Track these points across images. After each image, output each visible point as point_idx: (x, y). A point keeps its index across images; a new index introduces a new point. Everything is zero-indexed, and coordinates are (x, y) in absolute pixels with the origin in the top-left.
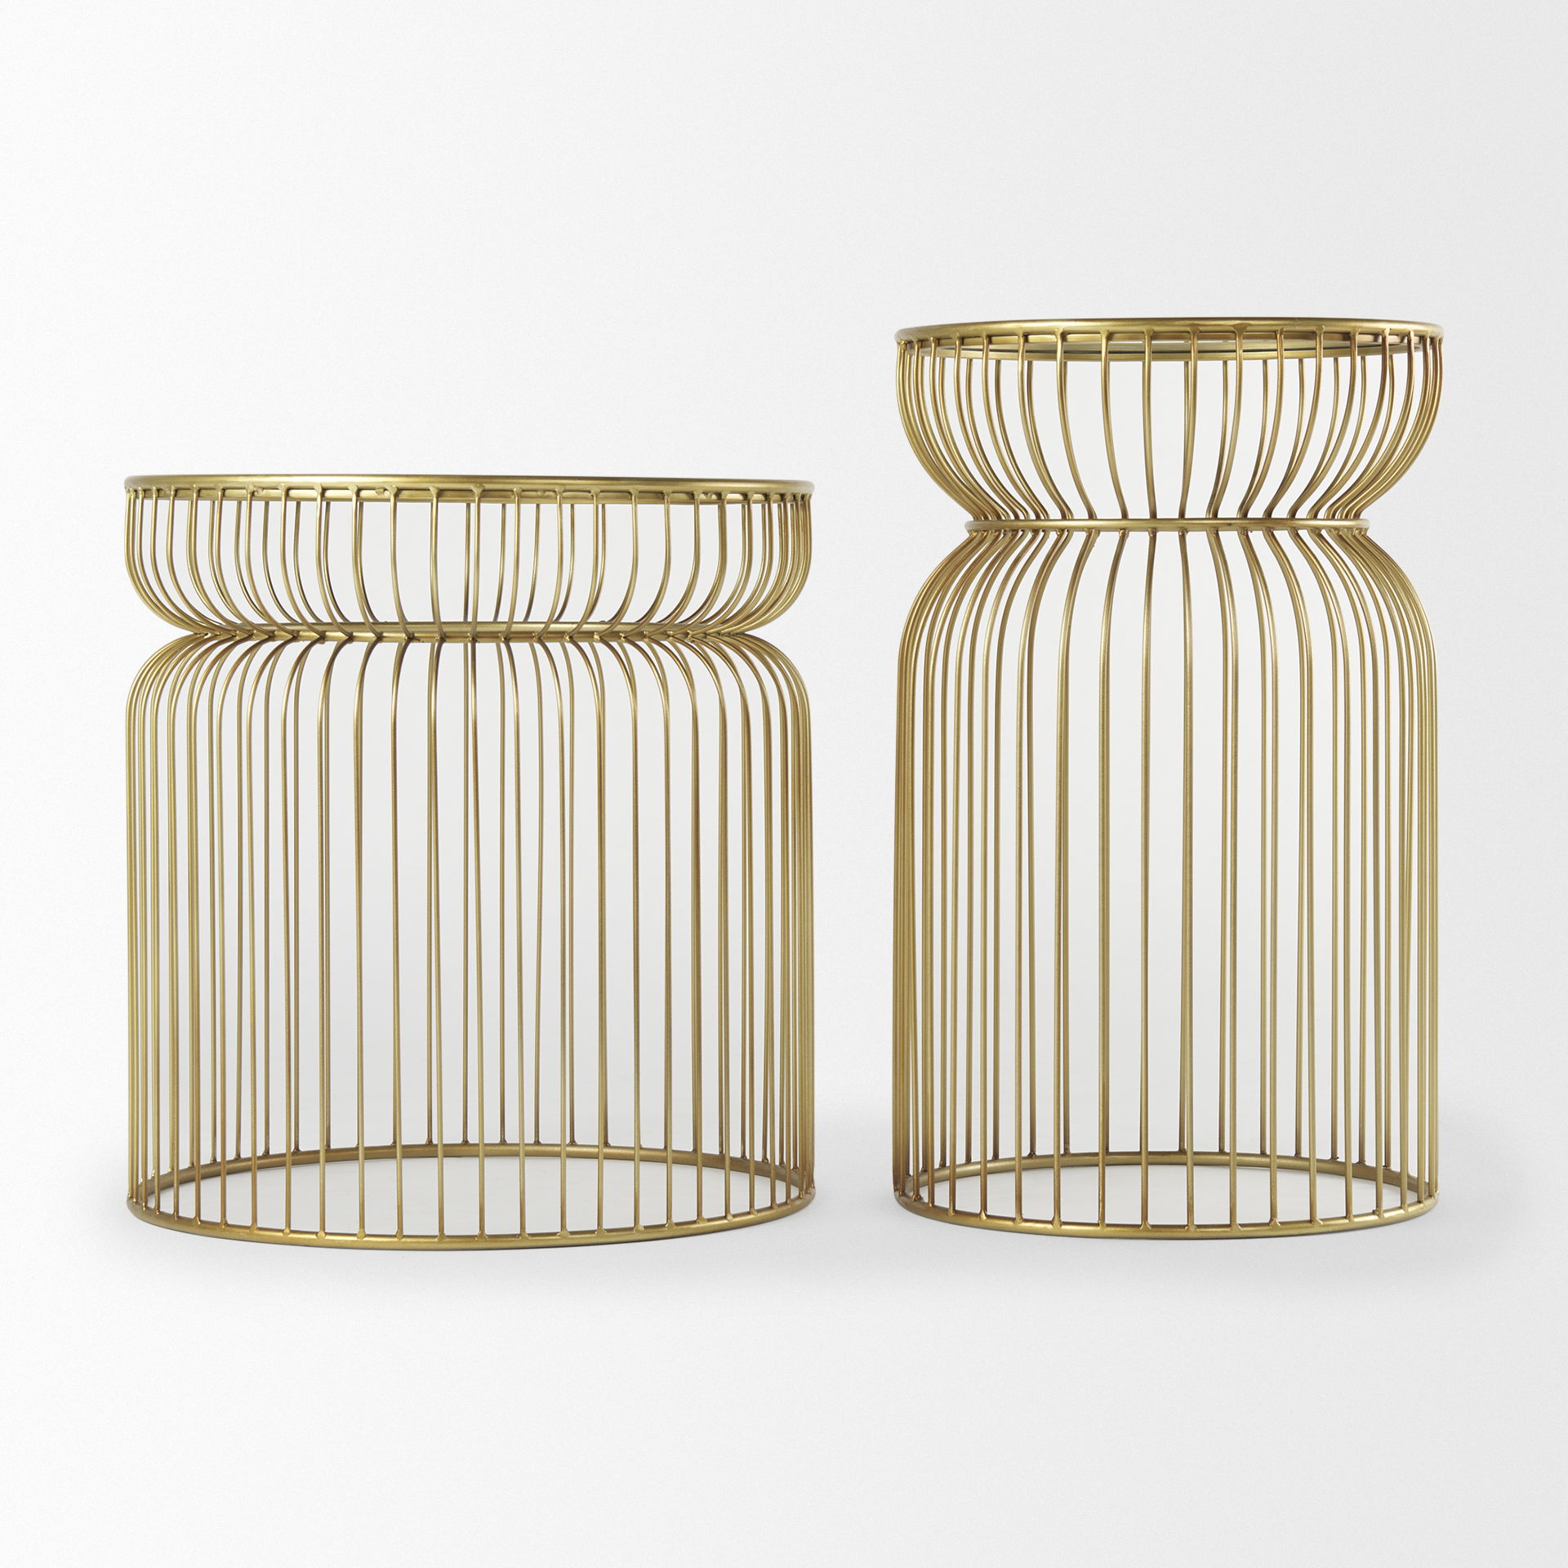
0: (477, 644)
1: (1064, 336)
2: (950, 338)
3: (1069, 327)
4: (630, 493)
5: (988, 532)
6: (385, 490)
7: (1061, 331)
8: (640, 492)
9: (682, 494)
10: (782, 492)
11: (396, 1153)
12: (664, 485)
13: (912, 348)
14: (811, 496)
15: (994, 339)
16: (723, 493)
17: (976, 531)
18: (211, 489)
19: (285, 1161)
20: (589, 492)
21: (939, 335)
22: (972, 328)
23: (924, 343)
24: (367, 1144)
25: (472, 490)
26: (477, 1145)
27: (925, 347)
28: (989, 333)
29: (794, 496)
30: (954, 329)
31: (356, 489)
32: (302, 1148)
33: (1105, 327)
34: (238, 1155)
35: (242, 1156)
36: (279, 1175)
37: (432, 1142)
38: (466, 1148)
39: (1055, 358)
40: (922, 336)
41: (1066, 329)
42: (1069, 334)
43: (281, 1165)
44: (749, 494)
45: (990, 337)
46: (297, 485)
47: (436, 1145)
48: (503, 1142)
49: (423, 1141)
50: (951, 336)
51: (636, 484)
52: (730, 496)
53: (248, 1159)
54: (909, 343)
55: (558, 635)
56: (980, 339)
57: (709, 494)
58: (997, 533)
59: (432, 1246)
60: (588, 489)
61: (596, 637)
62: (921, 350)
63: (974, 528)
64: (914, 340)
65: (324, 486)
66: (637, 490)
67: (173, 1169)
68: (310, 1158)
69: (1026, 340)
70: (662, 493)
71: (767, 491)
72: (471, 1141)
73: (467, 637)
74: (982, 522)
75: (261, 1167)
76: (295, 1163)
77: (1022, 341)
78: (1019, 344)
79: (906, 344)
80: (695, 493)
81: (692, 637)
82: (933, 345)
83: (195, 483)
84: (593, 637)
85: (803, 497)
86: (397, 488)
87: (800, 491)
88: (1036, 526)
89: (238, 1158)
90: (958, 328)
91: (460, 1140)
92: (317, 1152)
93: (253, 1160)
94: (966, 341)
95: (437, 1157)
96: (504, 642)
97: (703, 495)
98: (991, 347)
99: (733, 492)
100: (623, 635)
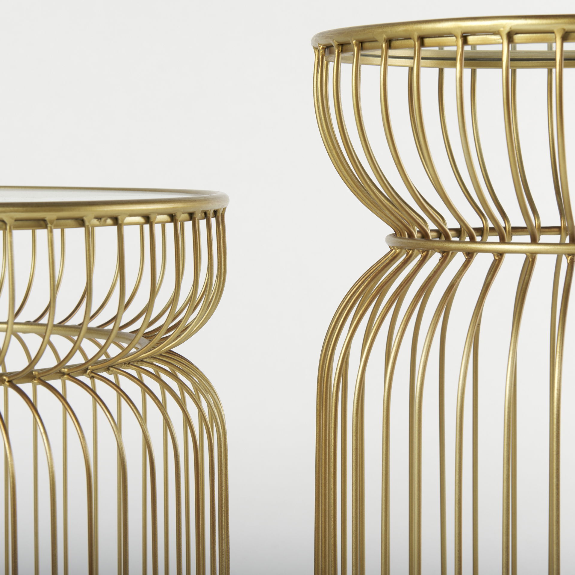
1: (510, 36)
2: (377, 41)
3: (517, 25)
4: (3, 221)
5: (413, 251)
7: (507, 30)
8: (16, 220)
10: (191, 211)
12: (45, 211)
13: (331, 53)
14: (224, 209)
15: (426, 41)
16: (119, 218)
17: (401, 248)
21: (362, 37)
22: (401, 29)
23: (344, 47)
27: (346, 51)
28: (422, 34)
29: (205, 213)
30: (380, 30)
33: (558, 26)
39: (501, 67)
40: (342, 40)
41: (513, 28)
42: (517, 33)
44: (152, 217)
45: (422, 39)
50: (377, 38)
51: (11, 212)
52: (128, 219)
54: (328, 48)
56: (411, 42)
57: (103, 220)
58: (425, 253)
62: (342, 55)
63: (398, 245)
64: (335, 44)
66: (11, 218)
69: (465, 42)
70: (44, 220)
71: (171, 212)
74: (407, 241)
77: (460, 42)
78: (457, 45)
79: (324, 49)
80: (85, 218)
81: (92, 372)
82: (356, 49)
85: (215, 213)
87: (211, 207)
88: (471, 249)
90: (385, 29)
94: (394, 43)
98: (391, 52)
99: (131, 215)
100: (7, 380)
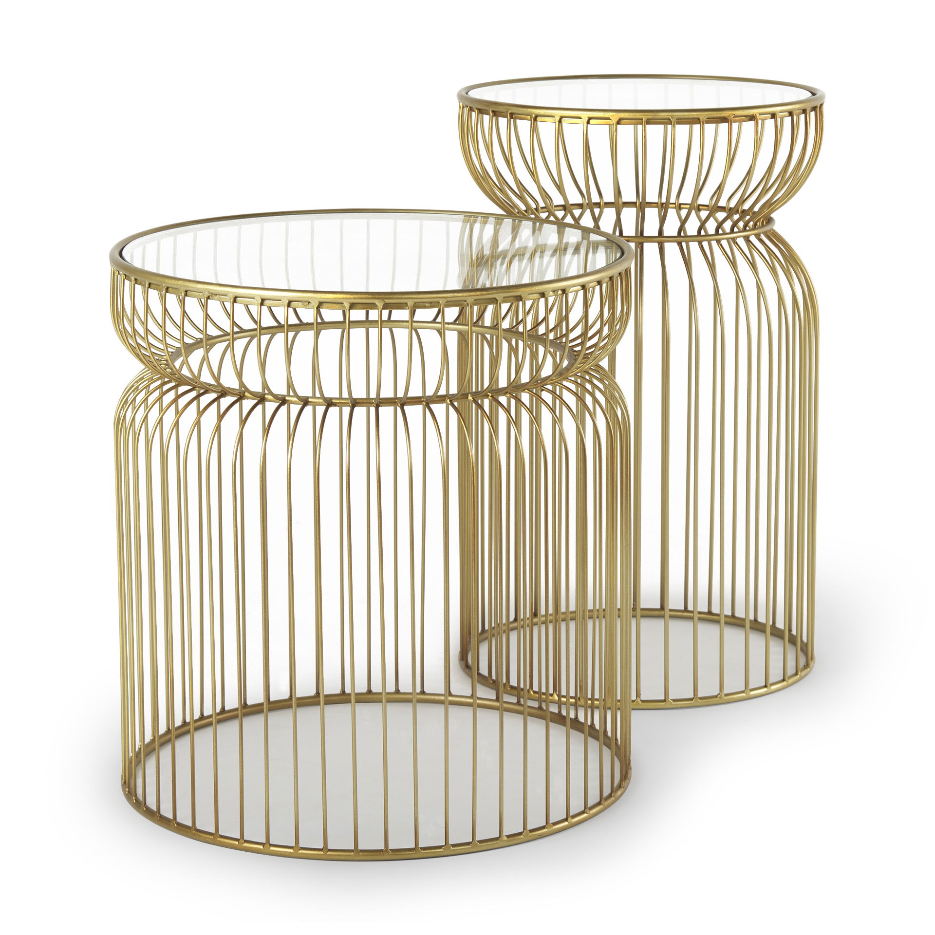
0: (380, 408)
6: (309, 303)
9: (535, 295)
11: (319, 701)
18: (176, 289)
19: (238, 714)
20: (465, 301)
24: (298, 695)
25: (375, 304)
26: (380, 694)
31: (287, 302)
32: (249, 703)
34: (202, 714)
35: (205, 714)
36: (234, 725)
37: (344, 692)
38: (370, 696)
43: (235, 717)
46: (242, 296)
47: (350, 694)
48: (397, 691)
49: (338, 691)
53: (210, 716)
55: (442, 399)
59: (349, 858)
60: (465, 300)
61: (470, 398)
65: (263, 297)
67: (154, 737)
68: (257, 709)
72: (374, 690)
73: (372, 403)
75: (219, 721)
76: (246, 715)
83: (164, 282)
84: (468, 398)
86: (319, 302)
89: (202, 717)
91: (365, 690)
92: (262, 704)
93: (214, 716)
95: (351, 703)
96: (400, 407)
97: (551, 292)
